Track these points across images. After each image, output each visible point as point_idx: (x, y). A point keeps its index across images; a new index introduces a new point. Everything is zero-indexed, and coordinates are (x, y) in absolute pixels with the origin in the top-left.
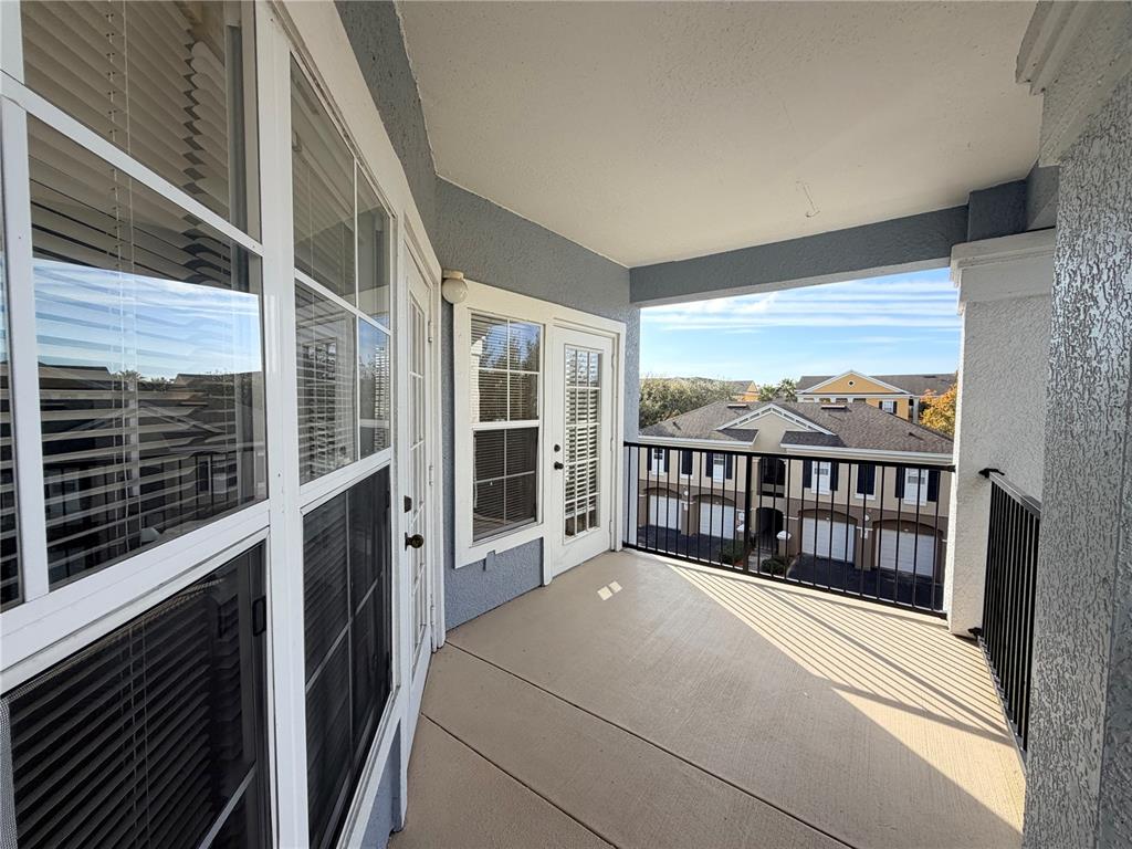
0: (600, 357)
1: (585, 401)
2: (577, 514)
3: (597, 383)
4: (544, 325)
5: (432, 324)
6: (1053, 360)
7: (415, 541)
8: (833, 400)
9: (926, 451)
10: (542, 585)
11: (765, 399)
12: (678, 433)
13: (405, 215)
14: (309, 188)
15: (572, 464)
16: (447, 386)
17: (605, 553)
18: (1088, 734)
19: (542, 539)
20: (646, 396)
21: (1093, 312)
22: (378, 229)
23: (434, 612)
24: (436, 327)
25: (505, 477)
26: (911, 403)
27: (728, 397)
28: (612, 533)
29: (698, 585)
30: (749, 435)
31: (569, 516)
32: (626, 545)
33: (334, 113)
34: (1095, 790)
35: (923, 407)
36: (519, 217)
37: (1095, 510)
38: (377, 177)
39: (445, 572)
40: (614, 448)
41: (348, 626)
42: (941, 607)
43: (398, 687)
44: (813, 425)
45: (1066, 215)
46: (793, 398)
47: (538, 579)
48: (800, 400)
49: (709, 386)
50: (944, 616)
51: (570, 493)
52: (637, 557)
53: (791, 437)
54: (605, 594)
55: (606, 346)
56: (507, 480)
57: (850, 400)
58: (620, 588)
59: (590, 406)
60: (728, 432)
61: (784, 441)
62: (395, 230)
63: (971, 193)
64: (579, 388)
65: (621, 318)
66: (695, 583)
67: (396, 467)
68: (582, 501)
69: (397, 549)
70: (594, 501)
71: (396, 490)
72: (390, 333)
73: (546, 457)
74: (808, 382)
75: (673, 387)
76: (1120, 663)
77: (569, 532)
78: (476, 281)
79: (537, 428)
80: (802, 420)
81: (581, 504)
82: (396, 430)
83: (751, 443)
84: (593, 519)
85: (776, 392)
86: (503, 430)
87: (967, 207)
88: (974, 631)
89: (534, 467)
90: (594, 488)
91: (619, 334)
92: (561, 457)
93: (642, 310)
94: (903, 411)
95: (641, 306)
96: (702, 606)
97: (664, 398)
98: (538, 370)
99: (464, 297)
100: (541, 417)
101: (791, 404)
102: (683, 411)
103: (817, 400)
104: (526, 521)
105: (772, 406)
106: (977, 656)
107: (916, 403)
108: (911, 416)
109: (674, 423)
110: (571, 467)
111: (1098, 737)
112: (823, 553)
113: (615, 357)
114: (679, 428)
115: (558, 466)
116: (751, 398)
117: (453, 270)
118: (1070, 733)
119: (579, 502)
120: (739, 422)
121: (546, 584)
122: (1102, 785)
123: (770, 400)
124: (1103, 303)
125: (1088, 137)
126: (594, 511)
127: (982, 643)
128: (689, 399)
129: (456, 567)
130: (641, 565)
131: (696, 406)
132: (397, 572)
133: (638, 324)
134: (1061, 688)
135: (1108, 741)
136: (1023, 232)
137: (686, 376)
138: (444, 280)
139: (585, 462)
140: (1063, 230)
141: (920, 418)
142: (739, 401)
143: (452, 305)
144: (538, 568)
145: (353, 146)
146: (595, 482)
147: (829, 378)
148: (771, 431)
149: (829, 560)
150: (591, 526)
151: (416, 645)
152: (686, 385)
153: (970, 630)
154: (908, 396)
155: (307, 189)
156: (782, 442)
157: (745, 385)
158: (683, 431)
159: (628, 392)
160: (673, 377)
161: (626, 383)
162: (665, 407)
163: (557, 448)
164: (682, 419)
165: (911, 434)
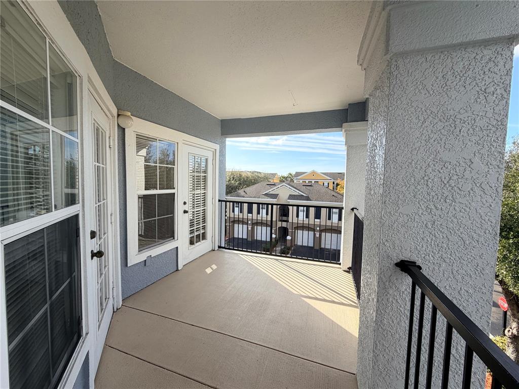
0: (207, 160)
1: (199, 180)
2: (196, 234)
3: (205, 172)
4: (178, 143)
5: (111, 138)
6: (367, 168)
7: (99, 254)
8: (307, 182)
9: (338, 202)
10: (177, 270)
11: (282, 181)
12: (246, 195)
13: (89, 77)
14: (13, 50)
15: (193, 210)
16: (121, 171)
17: (210, 251)
18: (373, 299)
19: (177, 247)
20: (232, 179)
21: (376, 151)
22: (69, 81)
23: (115, 291)
24: (114, 140)
25: (157, 218)
26: (334, 183)
27: (266, 179)
28: (213, 242)
29: (251, 262)
30: (275, 196)
31: (192, 236)
32: (220, 247)
33: (27, 8)
34: (374, 319)
35: (338, 185)
36: (163, 88)
37: (376, 221)
38: (64, 51)
39: (121, 269)
40: (214, 203)
41: (47, 306)
42: (339, 261)
43: (87, 334)
44: (299, 192)
45: (370, 115)
46: (292, 181)
47: (176, 267)
48: (295, 182)
49: (259, 175)
50: (340, 264)
51: (192, 225)
52: (225, 252)
53: (292, 197)
54: (209, 271)
55: (210, 155)
56: (158, 219)
57: (313, 182)
58: (216, 267)
59: (202, 183)
60: (266, 195)
61: (289, 199)
62: (81, 84)
63: (349, 104)
64: (196, 174)
65: (217, 142)
66: (250, 261)
67: (84, 215)
68: (198, 228)
69: (85, 260)
70: (204, 228)
71: (84, 227)
72: (78, 141)
73: (179, 207)
74: (298, 174)
75: (244, 175)
76: (381, 274)
77: (192, 243)
78: (139, 118)
79: (174, 194)
80: (295, 190)
81: (198, 229)
82: (83, 194)
83: (276, 200)
84: (204, 236)
85: (286, 178)
86: (155, 195)
87: (348, 109)
88: (349, 268)
89: (172, 212)
90: (204, 221)
91: (216, 150)
92: (186, 208)
93: (227, 139)
94: (331, 187)
95: (226, 137)
96: (252, 271)
97: (240, 180)
98: (174, 165)
99: (132, 125)
100: (176, 188)
101: (291, 183)
102: (248, 186)
103: (301, 182)
104: (168, 240)
105: (284, 184)
106: (350, 277)
107: (335, 184)
108: (333, 188)
109: (244, 191)
110: (193, 212)
111: (375, 300)
112: (305, 244)
113: (214, 160)
114: (246, 194)
115: (185, 212)
116: (276, 181)
117: (124, 110)
118: (369, 299)
119: (196, 228)
120: (271, 191)
121: (179, 269)
122: (376, 316)
123: (284, 181)
124: (378, 148)
125: (376, 88)
126: (204, 233)
127: (351, 272)
128: (251, 180)
129: (129, 266)
130: (226, 255)
131: (254, 184)
132: (85, 272)
133: (225, 146)
134: (368, 285)
135: (378, 301)
136: (364, 121)
137: (249, 171)
138: (119, 115)
139: (199, 209)
140: (370, 122)
141: (337, 189)
142: (272, 182)
143: (124, 129)
144: (175, 262)
145: (44, 31)
146: (204, 219)
147: (306, 173)
148: (284, 194)
149: (308, 247)
150: (203, 239)
151: (102, 310)
152: (249, 174)
153: (348, 268)
154: (332, 181)
155: (11, 51)
156: (288, 199)
157: (274, 175)
158: (249, 195)
159: (220, 176)
160: (244, 170)
161: (219, 172)
162: (240, 184)
163: (185, 203)
164: (248, 190)
165: (333, 195)
